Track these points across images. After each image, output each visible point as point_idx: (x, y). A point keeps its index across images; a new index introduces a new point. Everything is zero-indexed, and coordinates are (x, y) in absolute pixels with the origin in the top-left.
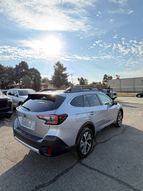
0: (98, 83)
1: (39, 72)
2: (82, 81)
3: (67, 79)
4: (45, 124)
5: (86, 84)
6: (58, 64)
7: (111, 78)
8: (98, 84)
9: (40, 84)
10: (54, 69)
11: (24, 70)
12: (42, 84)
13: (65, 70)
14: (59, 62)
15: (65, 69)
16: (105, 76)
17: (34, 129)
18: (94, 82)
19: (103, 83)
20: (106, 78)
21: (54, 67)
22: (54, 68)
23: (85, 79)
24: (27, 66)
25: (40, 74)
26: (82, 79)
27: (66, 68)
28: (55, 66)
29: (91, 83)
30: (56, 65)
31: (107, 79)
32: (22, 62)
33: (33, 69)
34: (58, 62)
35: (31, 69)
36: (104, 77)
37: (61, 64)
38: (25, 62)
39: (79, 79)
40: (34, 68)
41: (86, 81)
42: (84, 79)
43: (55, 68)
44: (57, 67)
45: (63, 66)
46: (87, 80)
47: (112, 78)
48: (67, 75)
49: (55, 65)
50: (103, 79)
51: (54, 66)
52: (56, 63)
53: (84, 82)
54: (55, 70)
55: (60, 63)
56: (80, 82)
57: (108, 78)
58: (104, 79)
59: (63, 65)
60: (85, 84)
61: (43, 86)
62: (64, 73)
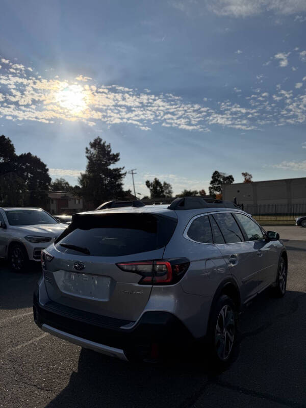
0: (197, 193)
1: (42, 163)
2: (158, 189)
3: (121, 184)
4: (139, 283)
5: (167, 195)
6: (97, 144)
7: (230, 178)
8: (199, 195)
9: (47, 195)
10: (87, 157)
11: (1, 160)
12: (50, 196)
13: (116, 161)
14: (101, 140)
15: (115, 158)
16: (216, 175)
17: (106, 300)
18: (188, 190)
19: (210, 192)
20: (217, 180)
21: (87, 153)
22: (87, 155)
23: (165, 184)
24: (11, 149)
25: (48, 170)
26: (157, 183)
27: (118, 155)
28: (89, 149)
30: (93, 145)
31: (220, 182)
33: (28, 157)
34: (96, 140)
35: (22, 156)
36: (213, 177)
37: (106, 145)
38: (6, 137)
39: (148, 184)
40: (29, 154)
41: (167, 188)
42: (162, 183)
43: (89, 155)
44: (93, 151)
45: (110, 151)
46: (169, 186)
47: (233, 179)
48: (121, 173)
49: (89, 147)
50: (210, 182)
51: (87, 149)
52: (93, 141)
53: (162, 192)
54: (88, 161)
55: (102, 143)
56: (151, 190)
57: (222, 180)
58: (212, 183)
59: (109, 146)
60: (164, 196)
61: (54, 202)
62: (112, 167)
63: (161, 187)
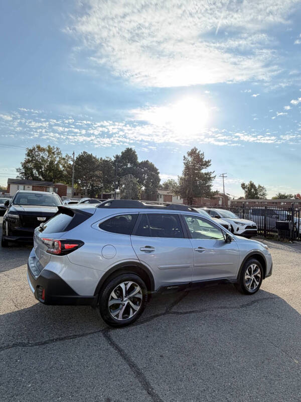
0: (292, 197)
1: (156, 168)
2: (253, 191)
3: (210, 186)
5: (260, 197)
6: (193, 153)
8: (293, 198)
9: (157, 192)
10: (185, 163)
11: (129, 165)
12: (160, 192)
13: (208, 166)
14: (196, 150)
15: (207, 164)
18: (283, 193)
21: (184, 160)
22: (184, 161)
23: (260, 187)
24: (136, 157)
25: (159, 173)
26: (252, 185)
27: (209, 162)
28: (186, 157)
29: (275, 196)
30: (190, 154)
32: (128, 149)
33: (146, 164)
34: (192, 150)
35: (142, 163)
37: (200, 153)
38: (133, 150)
39: (243, 186)
40: (147, 161)
42: (257, 186)
43: (186, 162)
44: (190, 159)
45: (204, 158)
46: (263, 188)
48: (211, 176)
51: (184, 157)
52: (190, 151)
53: (256, 194)
54: (185, 166)
55: (197, 152)
56: (246, 192)
59: (203, 154)
60: (258, 198)
61: (162, 197)
62: (204, 171)
63: (256, 190)
